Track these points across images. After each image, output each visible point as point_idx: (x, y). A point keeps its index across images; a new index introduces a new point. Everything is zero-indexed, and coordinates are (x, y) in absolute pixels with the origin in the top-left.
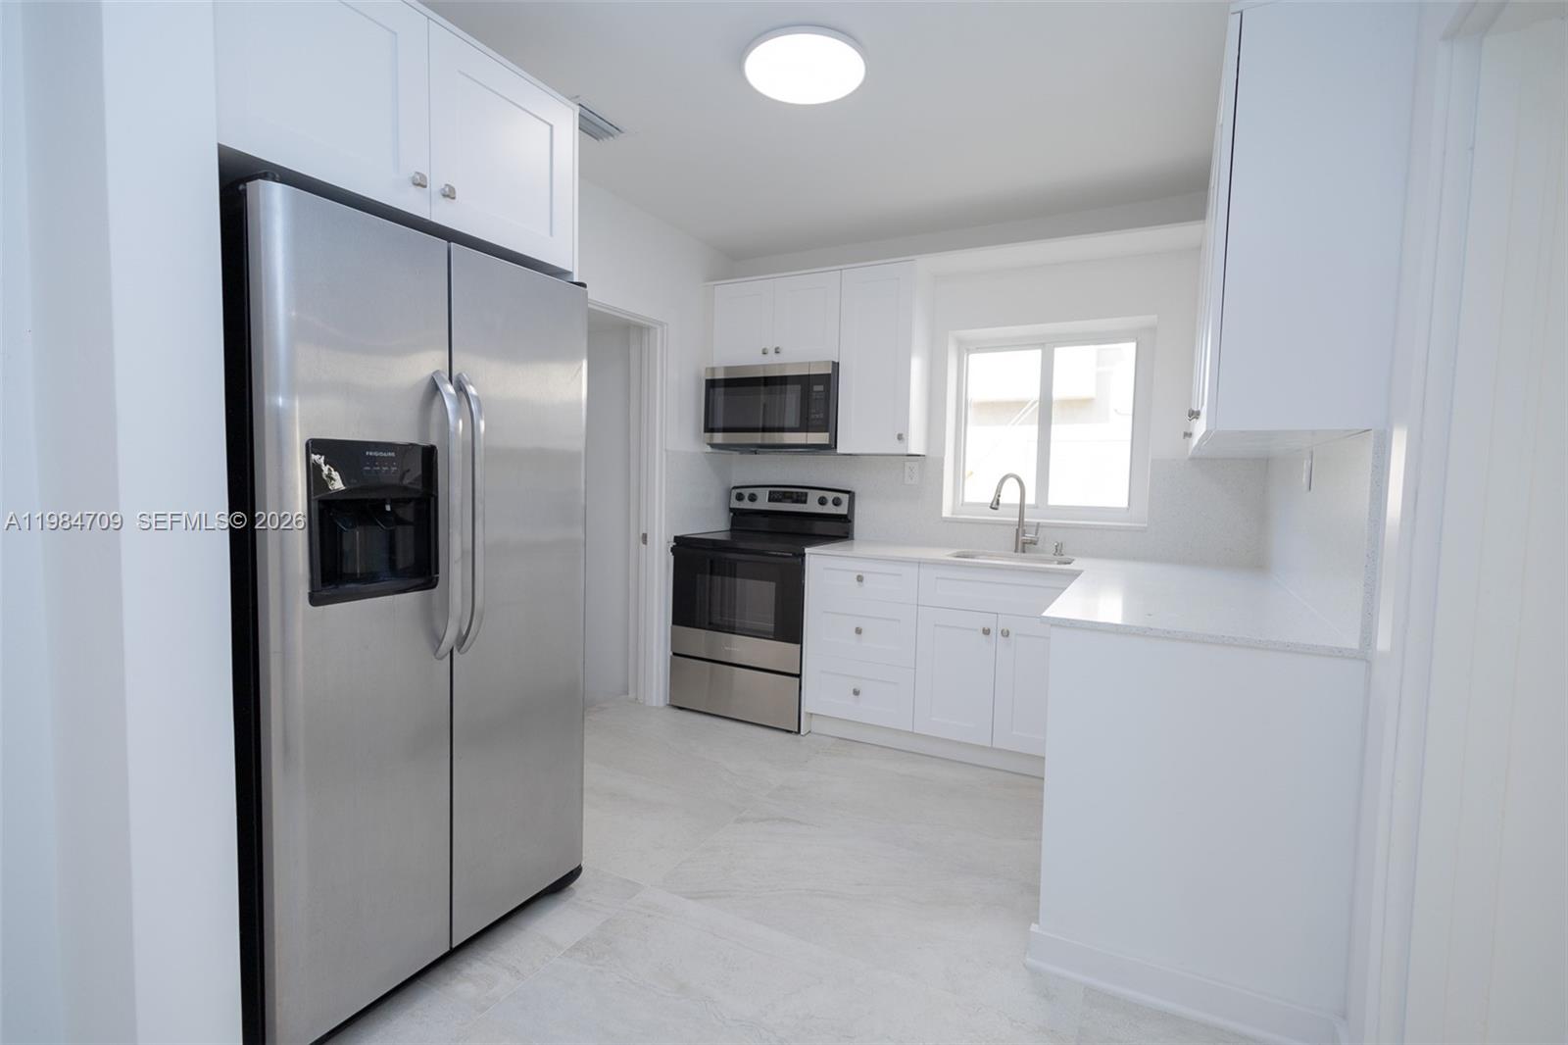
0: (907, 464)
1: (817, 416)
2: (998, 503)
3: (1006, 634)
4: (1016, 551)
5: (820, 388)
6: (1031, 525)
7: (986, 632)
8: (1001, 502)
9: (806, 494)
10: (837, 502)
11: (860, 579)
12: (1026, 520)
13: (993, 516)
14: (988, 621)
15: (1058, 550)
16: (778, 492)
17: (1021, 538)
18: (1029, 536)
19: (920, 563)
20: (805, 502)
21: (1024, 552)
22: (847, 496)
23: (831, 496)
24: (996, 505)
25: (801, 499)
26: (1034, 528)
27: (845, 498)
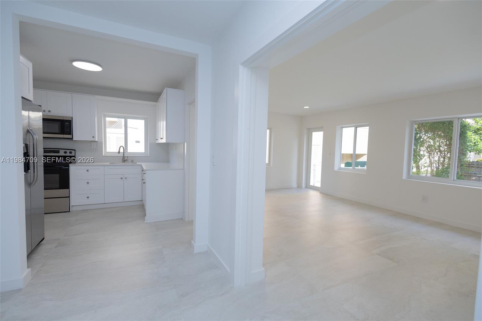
0: (92, 143)
1: (67, 131)
2: (120, 152)
3: (126, 178)
4: (123, 162)
5: (68, 123)
6: (126, 156)
7: (122, 178)
8: (120, 151)
9: (59, 151)
10: (71, 153)
11: (88, 171)
12: (125, 155)
13: (119, 155)
14: (122, 176)
15: (132, 161)
16: (48, 150)
17: (124, 160)
18: (126, 159)
19: (104, 165)
20: (59, 153)
21: (125, 162)
22: (74, 151)
23: (68, 151)
24: (119, 152)
25: (58, 152)
26: (127, 157)
27: (73, 152)
